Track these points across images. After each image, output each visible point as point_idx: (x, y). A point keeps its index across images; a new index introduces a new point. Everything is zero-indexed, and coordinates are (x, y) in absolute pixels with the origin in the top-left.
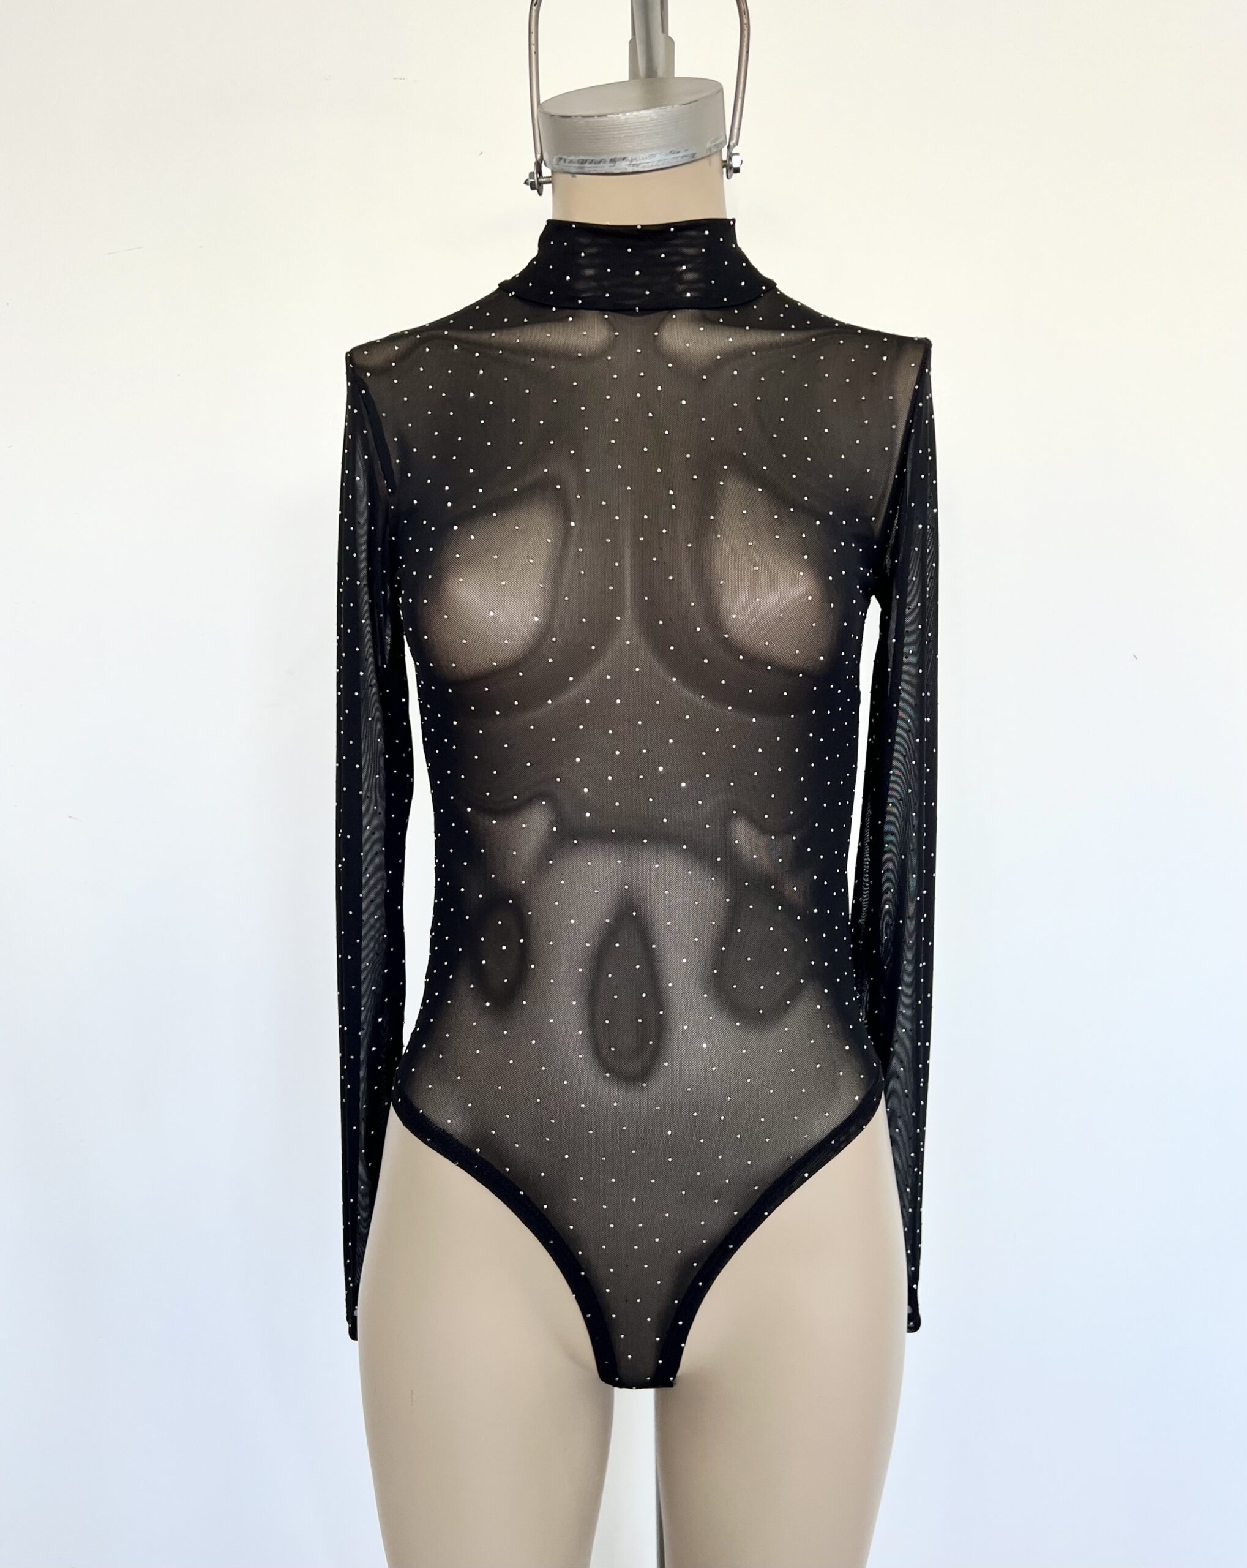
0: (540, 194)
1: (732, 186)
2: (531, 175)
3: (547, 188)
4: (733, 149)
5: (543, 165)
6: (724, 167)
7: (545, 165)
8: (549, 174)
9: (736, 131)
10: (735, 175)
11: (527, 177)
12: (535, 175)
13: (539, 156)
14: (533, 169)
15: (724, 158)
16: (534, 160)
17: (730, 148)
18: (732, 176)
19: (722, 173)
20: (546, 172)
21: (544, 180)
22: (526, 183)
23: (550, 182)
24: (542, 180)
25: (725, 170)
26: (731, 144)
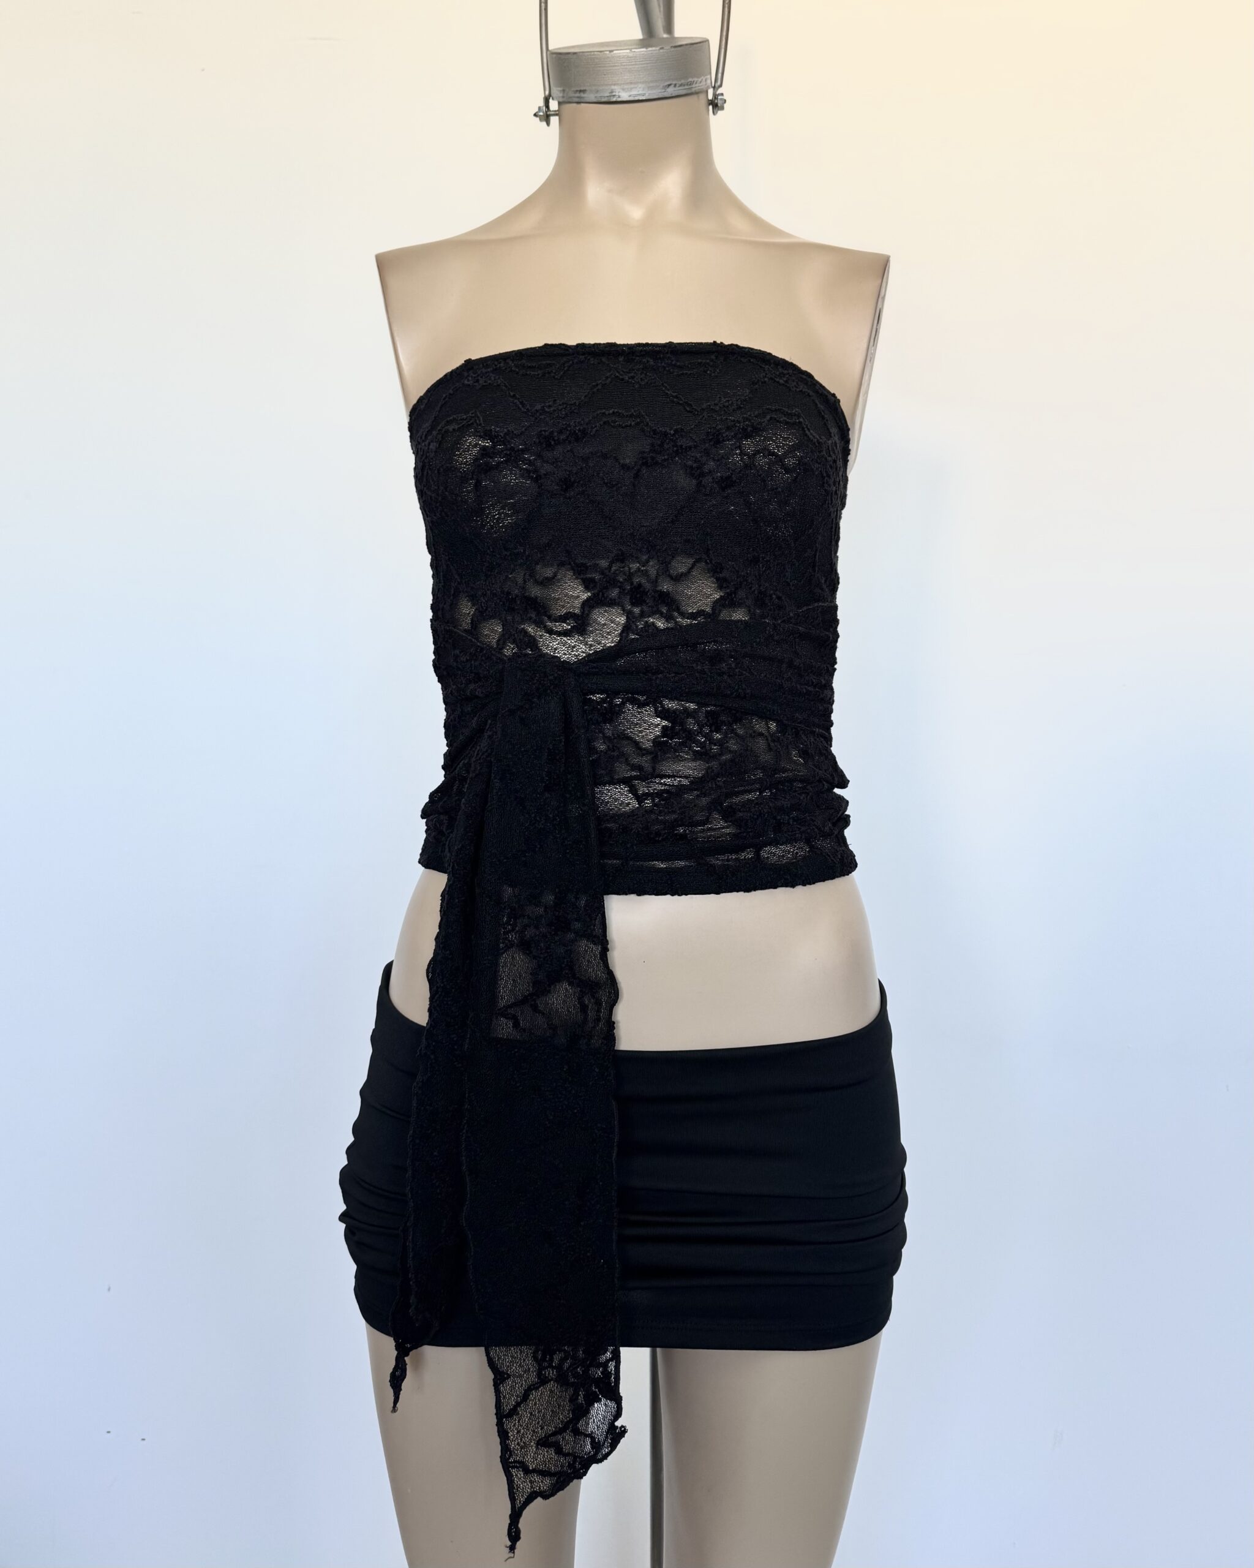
0: (548, 124)
1: (716, 121)
2: (539, 108)
3: (554, 120)
4: (717, 89)
5: (551, 100)
6: (709, 104)
7: (553, 99)
8: (557, 109)
9: (720, 75)
10: (719, 112)
11: (537, 110)
12: (544, 108)
13: (547, 93)
14: (541, 103)
15: (710, 97)
16: (543, 96)
17: (716, 89)
18: (717, 113)
19: (708, 110)
20: (554, 105)
21: (552, 113)
22: (535, 115)
23: (556, 115)
24: (548, 113)
25: (711, 107)
26: (717, 85)
